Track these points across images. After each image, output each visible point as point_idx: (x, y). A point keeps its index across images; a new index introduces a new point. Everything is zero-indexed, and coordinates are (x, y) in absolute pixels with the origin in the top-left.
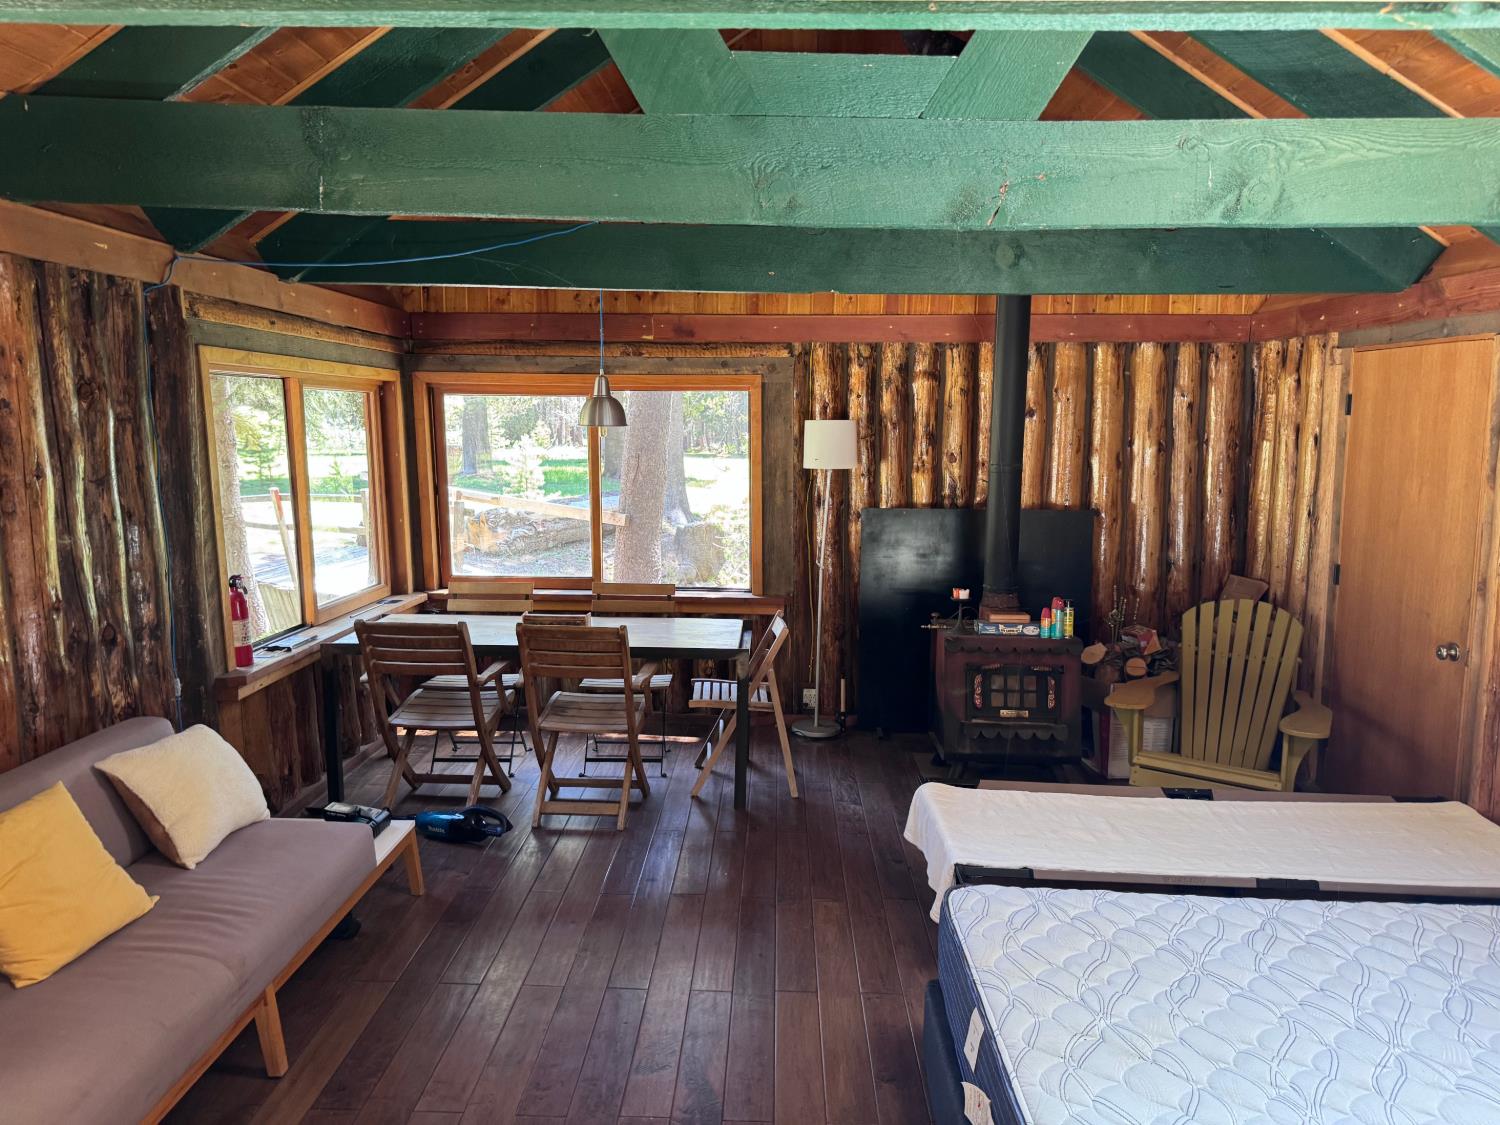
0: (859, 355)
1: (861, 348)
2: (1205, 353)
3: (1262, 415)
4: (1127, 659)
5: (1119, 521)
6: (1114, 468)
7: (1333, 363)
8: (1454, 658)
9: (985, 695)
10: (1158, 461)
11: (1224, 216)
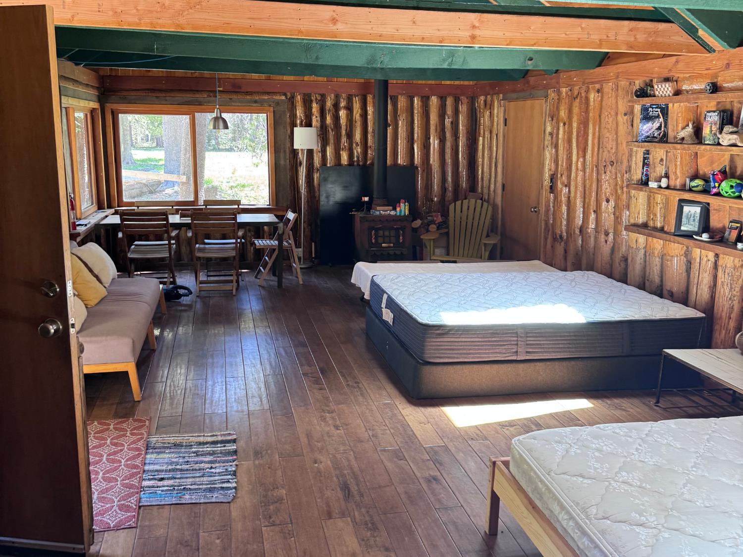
0: (316, 99)
1: (317, 95)
2: (457, 101)
3: (479, 126)
4: (429, 225)
5: (426, 171)
6: (423, 148)
7: (501, 106)
8: (536, 212)
9: (376, 238)
10: (440, 146)
11: (448, 65)
